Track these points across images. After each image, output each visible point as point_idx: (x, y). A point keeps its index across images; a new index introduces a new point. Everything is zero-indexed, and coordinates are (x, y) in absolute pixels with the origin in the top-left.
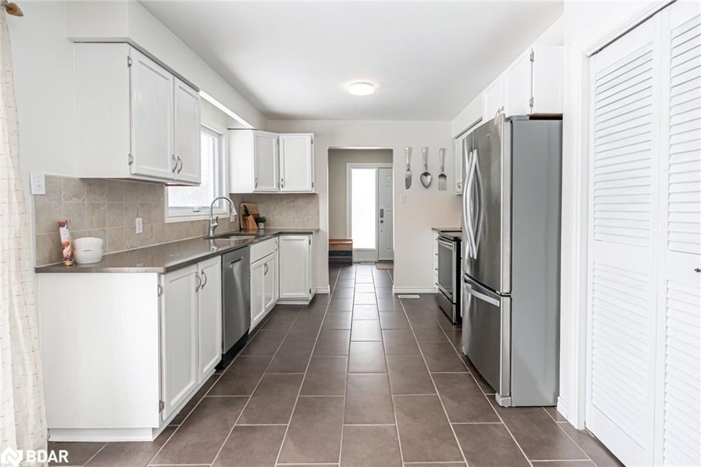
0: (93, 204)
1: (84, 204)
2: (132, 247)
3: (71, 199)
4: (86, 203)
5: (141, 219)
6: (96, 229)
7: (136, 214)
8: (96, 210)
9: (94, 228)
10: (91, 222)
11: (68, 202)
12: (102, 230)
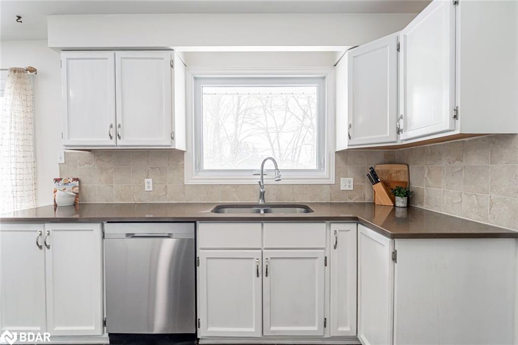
0: (101, 168)
1: (95, 168)
2: (139, 200)
3: (84, 165)
4: (96, 168)
5: (150, 180)
6: (104, 185)
7: (146, 175)
8: (104, 172)
9: (103, 184)
10: (100, 180)
11: (81, 167)
12: (110, 186)
